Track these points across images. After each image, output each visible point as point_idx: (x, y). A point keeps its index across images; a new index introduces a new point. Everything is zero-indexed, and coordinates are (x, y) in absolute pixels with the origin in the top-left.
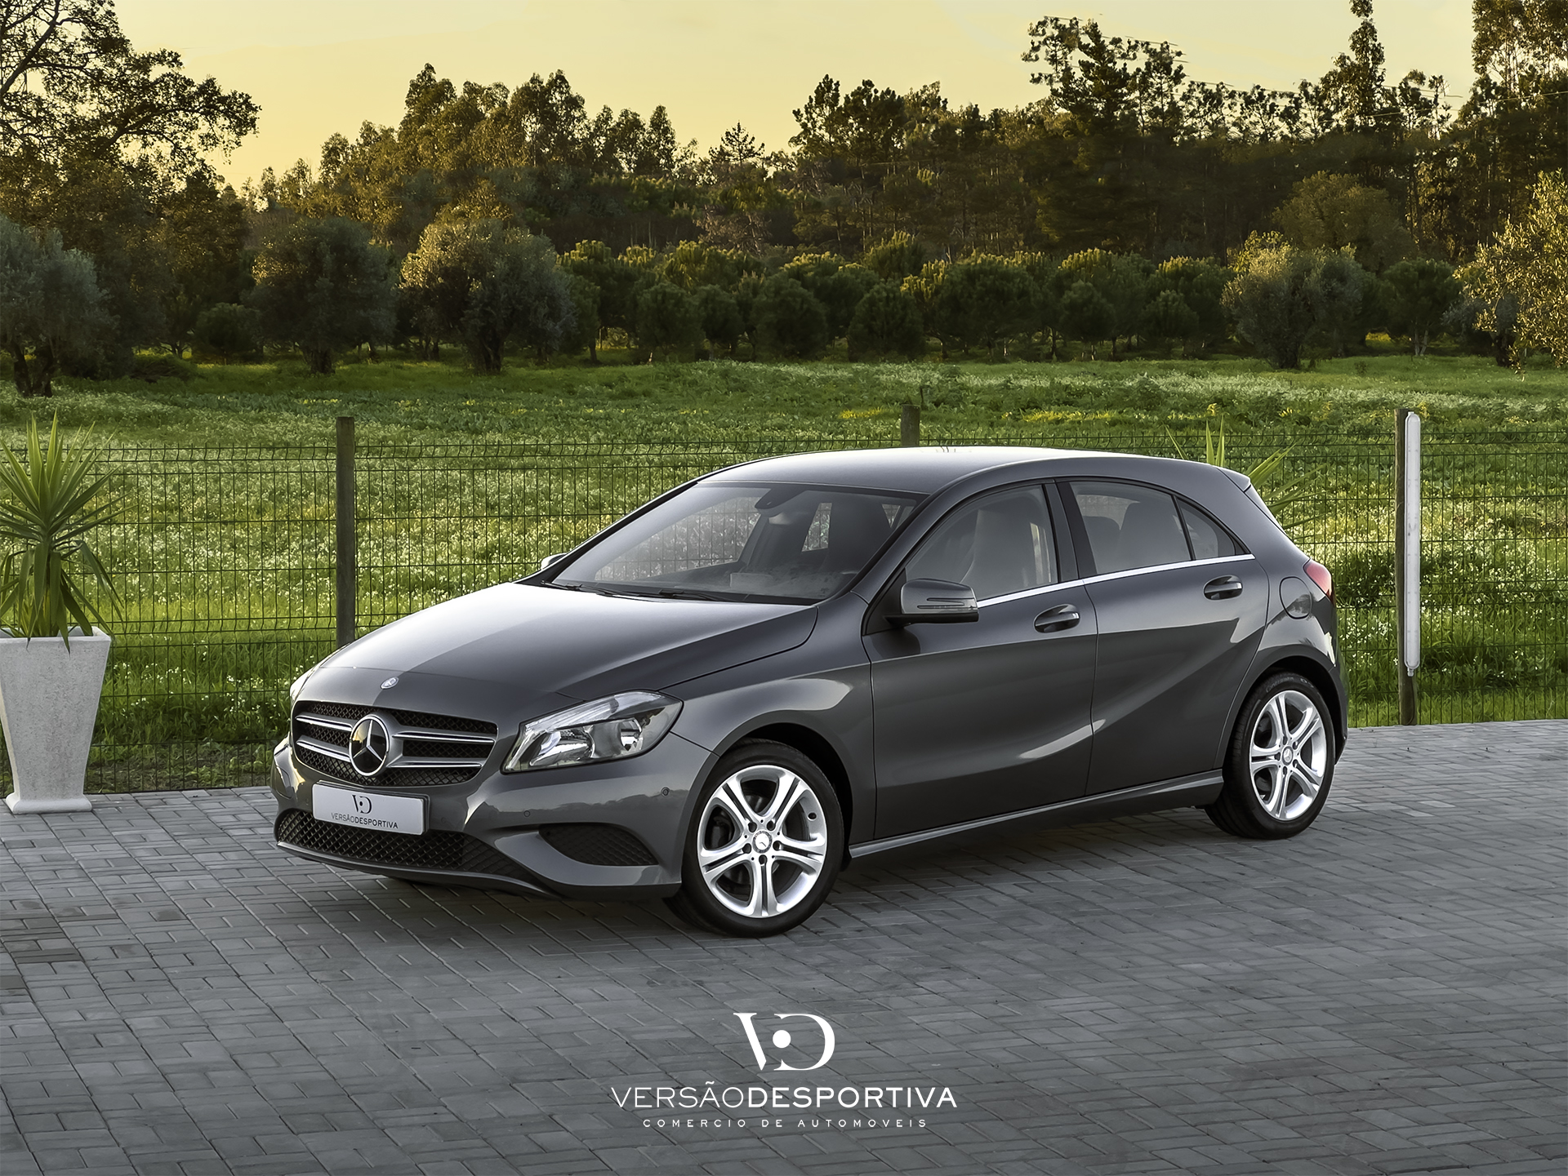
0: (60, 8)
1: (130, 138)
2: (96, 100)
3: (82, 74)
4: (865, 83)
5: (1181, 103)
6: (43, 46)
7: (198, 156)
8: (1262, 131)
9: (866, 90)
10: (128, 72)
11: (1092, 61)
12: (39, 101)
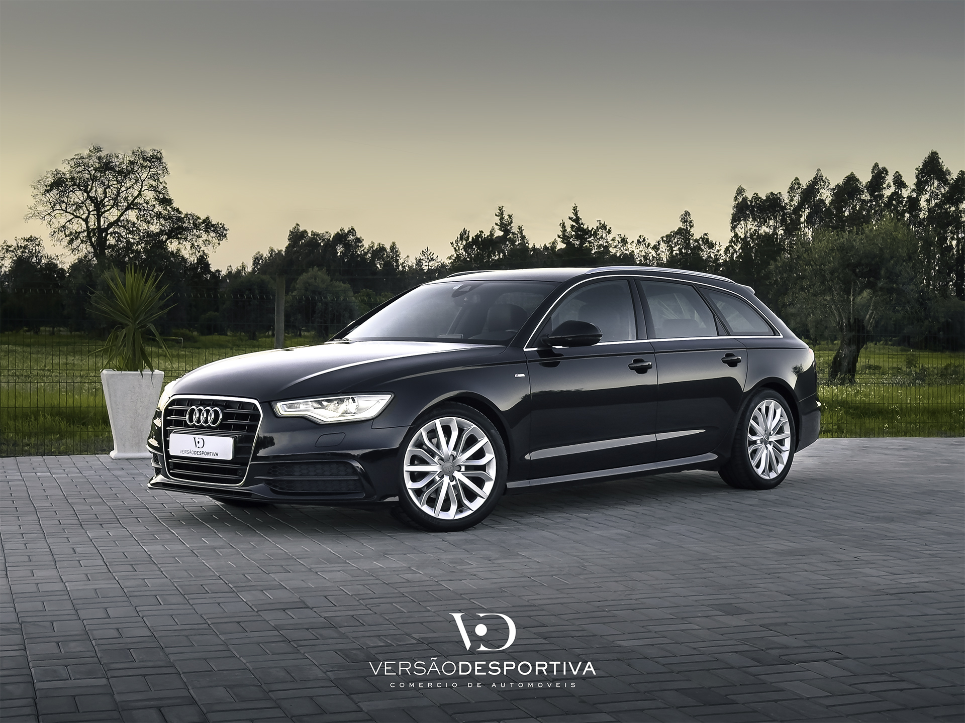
0: (143, 185)
1: (173, 241)
2: (158, 224)
3: (153, 213)
4: (480, 232)
5: (611, 242)
6: (136, 201)
7: (202, 249)
8: (644, 254)
9: (481, 234)
10: (172, 213)
11: (574, 224)
12: (134, 224)
